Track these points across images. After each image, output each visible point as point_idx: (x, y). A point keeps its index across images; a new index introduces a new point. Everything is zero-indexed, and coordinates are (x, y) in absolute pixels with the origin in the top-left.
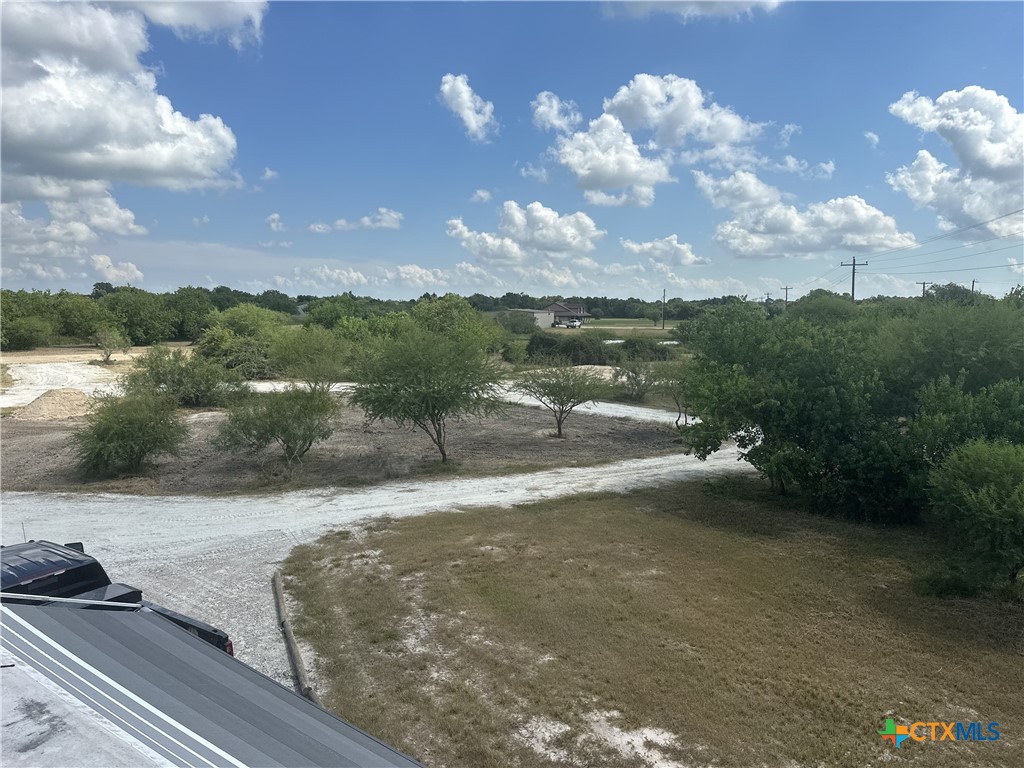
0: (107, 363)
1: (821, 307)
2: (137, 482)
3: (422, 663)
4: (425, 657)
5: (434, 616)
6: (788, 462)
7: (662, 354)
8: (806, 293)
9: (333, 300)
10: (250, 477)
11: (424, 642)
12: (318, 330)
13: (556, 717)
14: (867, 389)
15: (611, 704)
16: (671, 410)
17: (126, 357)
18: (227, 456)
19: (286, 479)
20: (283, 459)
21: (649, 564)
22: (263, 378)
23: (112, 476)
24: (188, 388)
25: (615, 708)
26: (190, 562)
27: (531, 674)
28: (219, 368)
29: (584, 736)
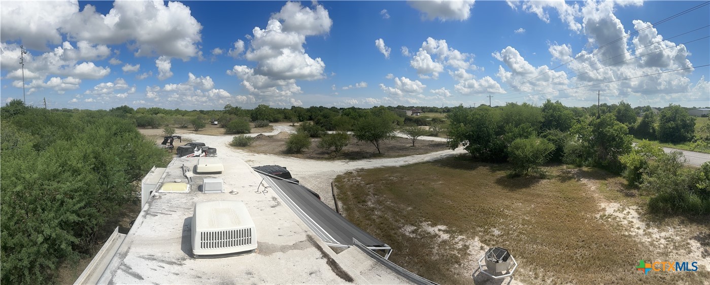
0: (293, 126)
1: (483, 108)
2: (298, 155)
3: (373, 209)
4: (373, 208)
5: (376, 197)
6: (475, 149)
7: (443, 122)
8: (479, 105)
9: (349, 109)
10: (326, 156)
11: (373, 204)
12: (345, 117)
13: (412, 225)
14: (493, 128)
15: (428, 220)
16: (446, 138)
17: (298, 124)
18: (321, 150)
19: (336, 157)
20: (335, 151)
21: (440, 180)
22: (330, 130)
23: (294, 153)
24: (312, 132)
25: (429, 221)
26: (311, 177)
27: (405, 213)
28: (319, 127)
29: (420, 230)
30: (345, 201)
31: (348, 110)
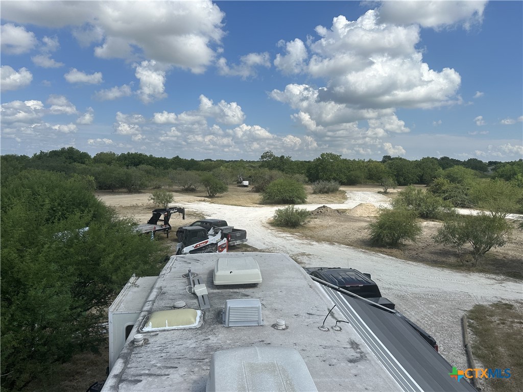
0: (385, 193)
2: (394, 251)
9: (512, 164)
10: (452, 260)
12: (500, 183)
17: (395, 191)
18: (441, 246)
19: (473, 265)
20: (472, 253)
22: (463, 207)
23: (384, 246)
24: (423, 208)
26: (418, 297)
28: (440, 199)
30: (489, 364)
31: (508, 167)
